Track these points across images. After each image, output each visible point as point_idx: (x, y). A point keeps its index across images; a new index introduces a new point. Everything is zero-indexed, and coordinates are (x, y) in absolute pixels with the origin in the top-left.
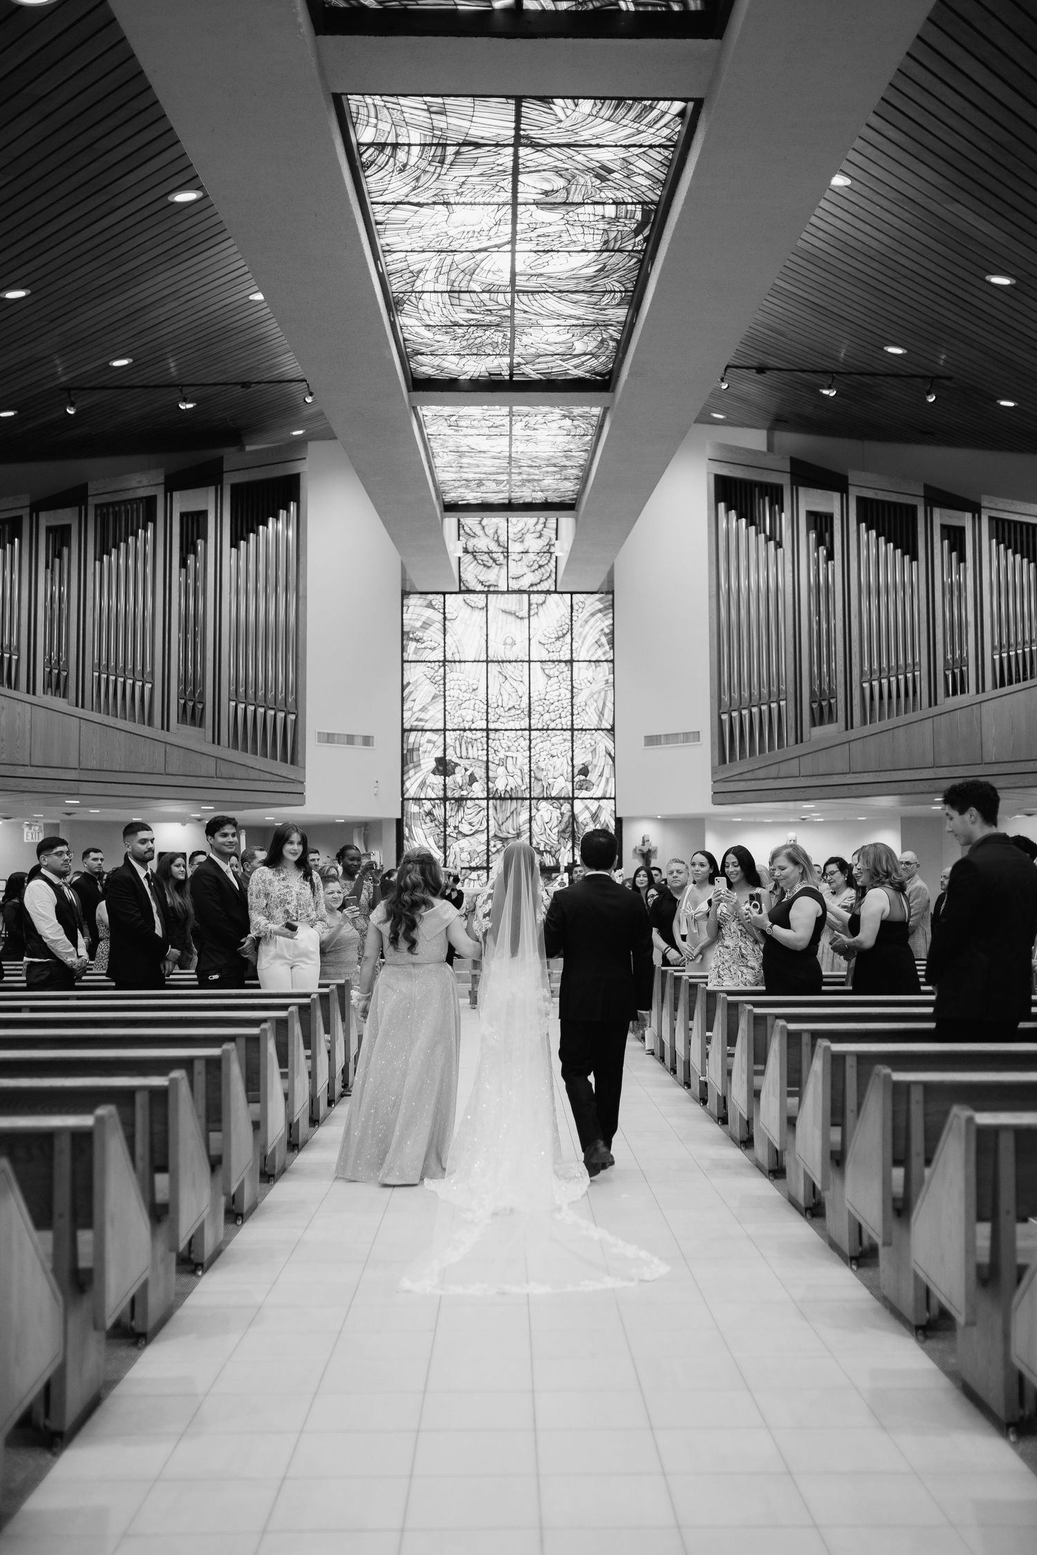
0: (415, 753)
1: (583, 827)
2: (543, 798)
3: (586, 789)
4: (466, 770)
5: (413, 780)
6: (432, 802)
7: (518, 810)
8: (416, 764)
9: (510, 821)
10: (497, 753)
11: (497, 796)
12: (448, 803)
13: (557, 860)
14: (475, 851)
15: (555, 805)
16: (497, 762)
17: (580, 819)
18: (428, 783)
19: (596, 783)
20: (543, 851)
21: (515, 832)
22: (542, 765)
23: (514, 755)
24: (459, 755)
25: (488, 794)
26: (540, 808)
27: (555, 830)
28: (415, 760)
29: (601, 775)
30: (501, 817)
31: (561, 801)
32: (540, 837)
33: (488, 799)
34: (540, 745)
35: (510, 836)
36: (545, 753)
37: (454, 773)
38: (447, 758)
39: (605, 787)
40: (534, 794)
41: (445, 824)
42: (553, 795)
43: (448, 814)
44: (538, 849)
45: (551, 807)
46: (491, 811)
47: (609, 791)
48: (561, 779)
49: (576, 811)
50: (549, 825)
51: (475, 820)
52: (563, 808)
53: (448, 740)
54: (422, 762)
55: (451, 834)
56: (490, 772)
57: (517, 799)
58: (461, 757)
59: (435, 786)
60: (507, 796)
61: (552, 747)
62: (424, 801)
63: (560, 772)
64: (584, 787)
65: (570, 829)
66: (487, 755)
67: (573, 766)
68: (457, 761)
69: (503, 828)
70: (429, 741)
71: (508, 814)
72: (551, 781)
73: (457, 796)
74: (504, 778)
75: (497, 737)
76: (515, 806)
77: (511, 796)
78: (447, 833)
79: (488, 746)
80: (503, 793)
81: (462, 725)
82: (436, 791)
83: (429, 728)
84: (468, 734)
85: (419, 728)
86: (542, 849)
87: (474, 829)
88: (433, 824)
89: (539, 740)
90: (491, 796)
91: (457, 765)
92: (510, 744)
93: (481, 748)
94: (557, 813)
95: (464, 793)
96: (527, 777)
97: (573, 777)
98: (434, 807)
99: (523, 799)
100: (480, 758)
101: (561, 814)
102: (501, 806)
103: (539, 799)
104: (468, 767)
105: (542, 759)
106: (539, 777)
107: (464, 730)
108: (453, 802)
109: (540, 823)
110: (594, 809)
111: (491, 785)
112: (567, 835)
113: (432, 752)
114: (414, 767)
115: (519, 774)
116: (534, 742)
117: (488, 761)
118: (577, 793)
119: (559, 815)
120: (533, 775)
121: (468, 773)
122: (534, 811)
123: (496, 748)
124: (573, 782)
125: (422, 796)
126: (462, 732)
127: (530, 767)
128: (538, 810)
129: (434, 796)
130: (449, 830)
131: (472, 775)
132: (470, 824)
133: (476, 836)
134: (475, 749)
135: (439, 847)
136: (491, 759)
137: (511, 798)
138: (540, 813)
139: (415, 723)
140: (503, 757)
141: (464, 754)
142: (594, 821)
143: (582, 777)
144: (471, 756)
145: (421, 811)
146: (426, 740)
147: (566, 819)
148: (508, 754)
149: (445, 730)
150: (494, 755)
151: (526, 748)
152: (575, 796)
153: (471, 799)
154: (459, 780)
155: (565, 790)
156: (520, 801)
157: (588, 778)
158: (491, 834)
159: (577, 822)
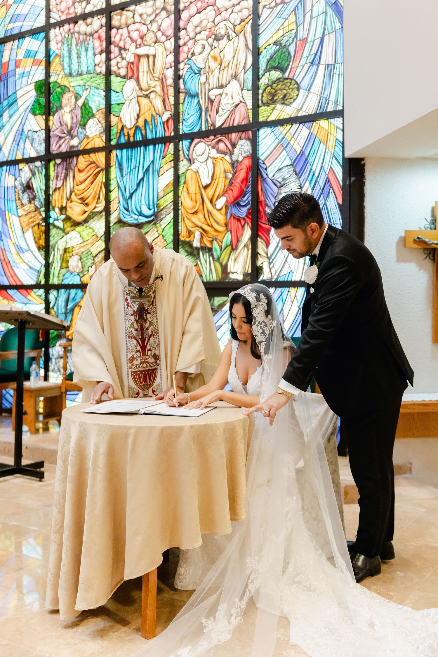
0: (10, 80)
1: (275, 189)
2: (202, 135)
3: (285, 100)
4: (77, 97)
5: (7, 128)
6: (32, 166)
7: (157, 166)
8: (11, 100)
9: (143, 190)
10: (124, 55)
11: (122, 141)
12: (52, 164)
13: (225, 268)
14: (89, 252)
15: (221, 146)
16: (123, 72)
17: (271, 172)
18: (26, 131)
19: (304, 84)
20: (197, 249)
21: (150, 213)
22: (199, 61)
23: (151, 51)
24: (67, 71)
25: (109, 139)
26: (194, 156)
27: (221, 202)
28: (10, 93)
29: (315, 62)
30: (130, 182)
31: (234, 136)
32: (194, 219)
33: (108, 149)
34: (196, 20)
35: (143, 220)
36: (204, 35)
37: (60, 107)
38: (52, 79)
39: (324, 89)
40: (185, 128)
41: (48, 204)
42: (218, 125)
43: (52, 185)
44: (190, 244)
45: (214, 153)
46: (114, 172)
47: (332, 98)
48: (234, 86)
49: (263, 153)
50: (210, 191)
51: (91, 192)
52: (236, 150)
53: (53, 46)
54: (19, 94)
55: (56, 223)
56: (113, 94)
57: (155, 142)
58: (71, 74)
59: (35, 136)
60: (139, 138)
61: (219, 18)
62: (21, 166)
63: (231, 70)
64: (279, 96)
65: (248, 198)
66: (108, 60)
67: (256, 53)
68: (64, 82)
69: (133, 204)
70: (28, 54)
71: (141, 176)
72: (213, 94)
73: (64, 149)
74: (134, 101)
75: (123, 21)
76: (152, 159)
77: (144, 136)
78: (51, 220)
79: (109, 42)
80: (131, 132)
81: (72, 11)
82: (36, 144)
83: (29, 28)
84: (81, 26)
85: (16, 31)
86: (196, 244)
87: (88, 209)
88: (32, 207)
89: (193, 9)
90: (113, 143)
91: (65, 89)
92: (144, 29)
93: (98, 50)
94: (224, 164)
95: (75, 142)
96: (171, 91)
97: (256, 78)
98: (34, 174)
99: (164, 141)
100: (98, 70)
101: (233, 164)
102: (129, 160)
103: (191, 137)
104: (79, 90)
105: (198, 49)
106: (193, 91)
107: (74, 21)
108: (58, 161)
109: (193, 188)
110: (297, 146)
111: (114, 120)
112: (243, 212)
113: (32, 73)
114: (10, 105)
115: (158, 89)
116: (185, 15)
117: (109, 73)
118: (264, 114)
119: (229, 167)
120: (182, 86)
121: (80, 103)
122: (183, 165)
123: (121, 44)
124: (255, 88)
125: (19, 157)
126: (72, 25)
127: (177, 70)
128: (191, 161)
129: (33, 154)
130: (52, 214)
131: (85, 106)
132: (83, 200)
133: (92, 223)
134: (90, 53)
135: (39, 248)
136: (114, 68)
137: (146, 143)
138: (194, 167)
139: (11, 26)
140: (132, 60)
141: (75, 67)
142: (299, 175)
143: (275, 75)
144: (84, 70)
145: (17, 183)
146: (24, 51)
147: (242, 175)
148: (142, 51)
149: (47, 28)
150: (119, 59)
151: (170, 32)
152: (261, 119)
153: (86, 152)
154: (67, 118)
155: (241, 107)
156: (159, 147)
157: (286, 75)
158: (113, 218)
159: (264, 180)
